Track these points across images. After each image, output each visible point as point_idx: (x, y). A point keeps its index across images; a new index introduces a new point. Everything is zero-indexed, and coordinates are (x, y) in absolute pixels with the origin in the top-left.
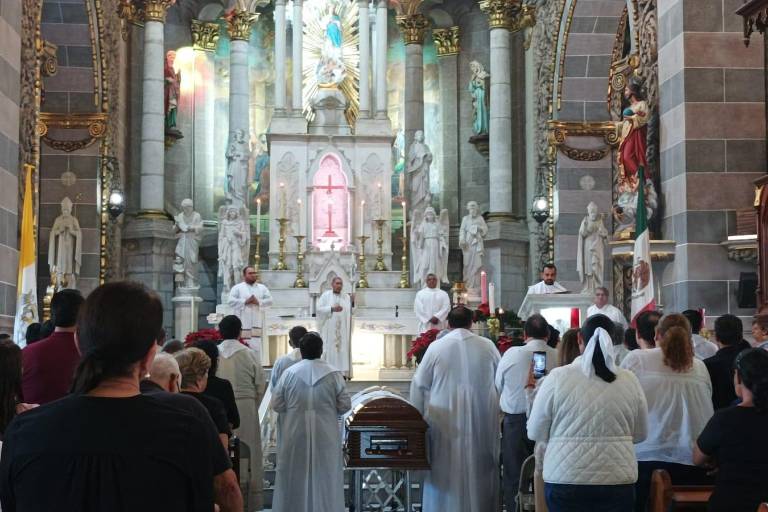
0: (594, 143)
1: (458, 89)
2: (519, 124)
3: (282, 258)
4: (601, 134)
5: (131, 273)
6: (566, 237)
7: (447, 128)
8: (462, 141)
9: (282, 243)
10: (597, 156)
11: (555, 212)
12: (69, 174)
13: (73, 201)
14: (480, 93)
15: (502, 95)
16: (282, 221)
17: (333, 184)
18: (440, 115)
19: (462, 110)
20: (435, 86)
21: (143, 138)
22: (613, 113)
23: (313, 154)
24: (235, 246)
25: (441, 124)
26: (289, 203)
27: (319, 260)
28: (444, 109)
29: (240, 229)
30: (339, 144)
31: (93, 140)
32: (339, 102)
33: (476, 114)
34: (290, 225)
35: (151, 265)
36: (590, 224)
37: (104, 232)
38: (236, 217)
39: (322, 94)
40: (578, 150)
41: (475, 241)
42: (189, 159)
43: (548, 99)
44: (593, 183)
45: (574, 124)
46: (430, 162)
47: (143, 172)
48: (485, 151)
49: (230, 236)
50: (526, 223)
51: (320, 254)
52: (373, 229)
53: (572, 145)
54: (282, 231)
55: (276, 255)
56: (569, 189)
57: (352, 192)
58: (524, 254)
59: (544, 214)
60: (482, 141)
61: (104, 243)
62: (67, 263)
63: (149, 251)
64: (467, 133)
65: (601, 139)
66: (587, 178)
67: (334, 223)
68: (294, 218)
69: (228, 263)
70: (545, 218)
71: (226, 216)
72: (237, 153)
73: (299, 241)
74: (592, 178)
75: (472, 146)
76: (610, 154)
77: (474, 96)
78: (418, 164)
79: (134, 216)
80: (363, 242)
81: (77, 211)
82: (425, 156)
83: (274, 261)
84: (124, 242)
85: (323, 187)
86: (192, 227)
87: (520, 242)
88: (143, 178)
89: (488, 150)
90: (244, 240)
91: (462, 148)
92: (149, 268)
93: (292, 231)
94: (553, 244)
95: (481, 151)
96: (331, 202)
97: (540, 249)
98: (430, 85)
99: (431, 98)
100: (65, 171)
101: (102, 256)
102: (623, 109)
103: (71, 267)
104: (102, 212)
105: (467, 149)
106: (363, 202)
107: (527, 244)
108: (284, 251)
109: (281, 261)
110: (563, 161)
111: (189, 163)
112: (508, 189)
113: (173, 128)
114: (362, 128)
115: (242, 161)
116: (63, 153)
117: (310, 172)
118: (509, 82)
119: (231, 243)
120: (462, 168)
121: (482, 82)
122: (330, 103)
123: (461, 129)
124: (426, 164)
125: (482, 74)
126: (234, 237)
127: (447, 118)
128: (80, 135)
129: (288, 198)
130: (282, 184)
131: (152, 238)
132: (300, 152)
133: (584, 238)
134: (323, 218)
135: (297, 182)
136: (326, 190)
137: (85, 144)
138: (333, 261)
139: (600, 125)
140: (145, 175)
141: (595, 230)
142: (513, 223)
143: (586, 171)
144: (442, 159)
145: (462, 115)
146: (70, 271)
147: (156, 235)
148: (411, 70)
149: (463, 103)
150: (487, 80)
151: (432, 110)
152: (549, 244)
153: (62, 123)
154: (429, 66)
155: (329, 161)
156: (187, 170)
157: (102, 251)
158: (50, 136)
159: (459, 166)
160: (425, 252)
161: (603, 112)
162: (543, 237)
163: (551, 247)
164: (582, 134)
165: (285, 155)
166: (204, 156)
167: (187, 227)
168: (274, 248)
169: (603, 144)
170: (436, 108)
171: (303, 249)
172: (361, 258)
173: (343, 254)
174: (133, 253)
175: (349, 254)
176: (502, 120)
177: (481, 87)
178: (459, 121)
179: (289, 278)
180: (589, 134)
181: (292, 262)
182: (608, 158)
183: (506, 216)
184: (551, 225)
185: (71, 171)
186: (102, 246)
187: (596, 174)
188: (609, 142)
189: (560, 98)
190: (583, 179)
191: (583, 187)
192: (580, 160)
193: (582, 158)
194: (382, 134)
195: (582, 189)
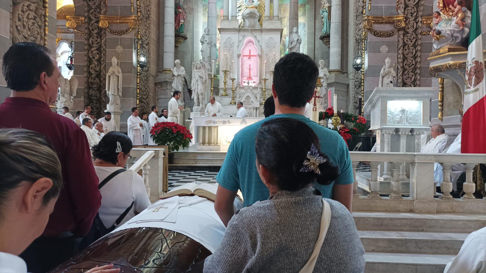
0: (388, 28)
1: (315, 15)
2: (345, 26)
3: (225, 90)
4: (393, 23)
5: (160, 98)
6: (371, 78)
7: (309, 33)
8: (316, 39)
9: (225, 83)
10: (390, 35)
11: (366, 65)
12: (119, 47)
13: (118, 59)
14: (326, 14)
15: (337, 11)
16: (225, 72)
17: (252, 54)
18: (306, 28)
19: (316, 25)
20: (304, 14)
21: (164, 35)
22: (399, 11)
23: (241, 38)
24: (199, 82)
25: (307, 32)
26: (229, 63)
27: (243, 91)
28: (308, 25)
29: (202, 74)
30: (254, 33)
31: (131, 30)
32: (256, 15)
33: (323, 24)
34: (229, 74)
35: (167, 94)
36: (387, 69)
37: (138, 76)
38: (200, 68)
39: (248, 11)
40: (380, 32)
42: (191, 49)
43: (363, 7)
44: (387, 49)
45: (377, 17)
46: (300, 43)
47: (164, 51)
48: (328, 43)
49: (197, 77)
50: (348, 75)
51: (243, 88)
52: (270, 76)
53: (376, 29)
54: (225, 77)
55: (223, 89)
56: (374, 52)
57: (260, 56)
58: (346, 90)
59: (360, 66)
60: (326, 38)
61: (138, 82)
62: (114, 90)
63: (166, 88)
64: (318, 35)
65: (393, 25)
66: (384, 46)
67: (252, 74)
68: (231, 70)
69: (196, 91)
70: (360, 68)
71: (195, 68)
72: (205, 39)
73: (233, 81)
74: (387, 47)
75: (321, 41)
76: (397, 33)
77: (322, 16)
78: (294, 44)
79: (161, 72)
80: (265, 82)
81: (120, 65)
82: (298, 40)
83: (221, 92)
84: (156, 84)
85: (247, 56)
86: (180, 74)
87: (344, 84)
88: (164, 54)
89: (329, 42)
90: (204, 80)
91: (316, 42)
92: (166, 96)
93: (231, 77)
94: (364, 82)
95: (325, 43)
96: (250, 63)
97: (355, 86)
98: (302, 13)
99: (302, 20)
100: (118, 45)
101: (137, 88)
102: (405, 9)
103: (116, 92)
104: (138, 66)
105: (319, 42)
106: (265, 62)
107: (348, 85)
108: (226, 87)
109: (225, 91)
110: (371, 37)
111: (191, 51)
112: (339, 58)
113: (182, 34)
114: (266, 25)
115: (207, 43)
116: (116, 36)
117: (239, 47)
118: (341, 4)
119: (197, 81)
120: (316, 52)
121: (327, 9)
122: (251, 15)
123: (316, 34)
124: (298, 44)
125: (327, 5)
126: (199, 78)
127: (309, 28)
128: (124, 27)
129: (229, 60)
130: (225, 53)
131: (166, 82)
132: (235, 37)
133: (383, 77)
134: (246, 71)
135: (233, 53)
136: (248, 57)
137: (127, 31)
138: (248, 90)
139: (392, 17)
140: (165, 52)
141: (389, 72)
142: (341, 75)
143: (383, 43)
144: (306, 48)
145: (317, 27)
146: (116, 94)
147: (168, 80)
148: (293, 4)
149: (317, 21)
150: (330, 7)
151: (302, 26)
152: (361, 83)
153: (116, 21)
154: (301, 5)
155: (251, 43)
156: (190, 54)
157: (137, 86)
158: (110, 28)
159: (314, 51)
161: (394, 11)
162: (357, 80)
163: (363, 84)
164: (382, 23)
165: (227, 39)
166: (198, 47)
167: (177, 73)
168: (222, 85)
169: (394, 28)
170: (304, 25)
171: (235, 85)
172: (264, 90)
173: (255, 88)
174: (160, 89)
175: (257, 88)
176: (337, 23)
177: (326, 11)
178: (315, 30)
179: (228, 100)
180: (386, 23)
181: (230, 92)
182: (396, 36)
183: (338, 71)
184: (363, 73)
185: (120, 45)
186: (137, 83)
187: (388, 45)
188: (397, 27)
189: (371, 4)
190: (381, 47)
191: (381, 52)
192: (380, 37)
193: (381, 36)
194: (276, 28)
195: (381, 53)
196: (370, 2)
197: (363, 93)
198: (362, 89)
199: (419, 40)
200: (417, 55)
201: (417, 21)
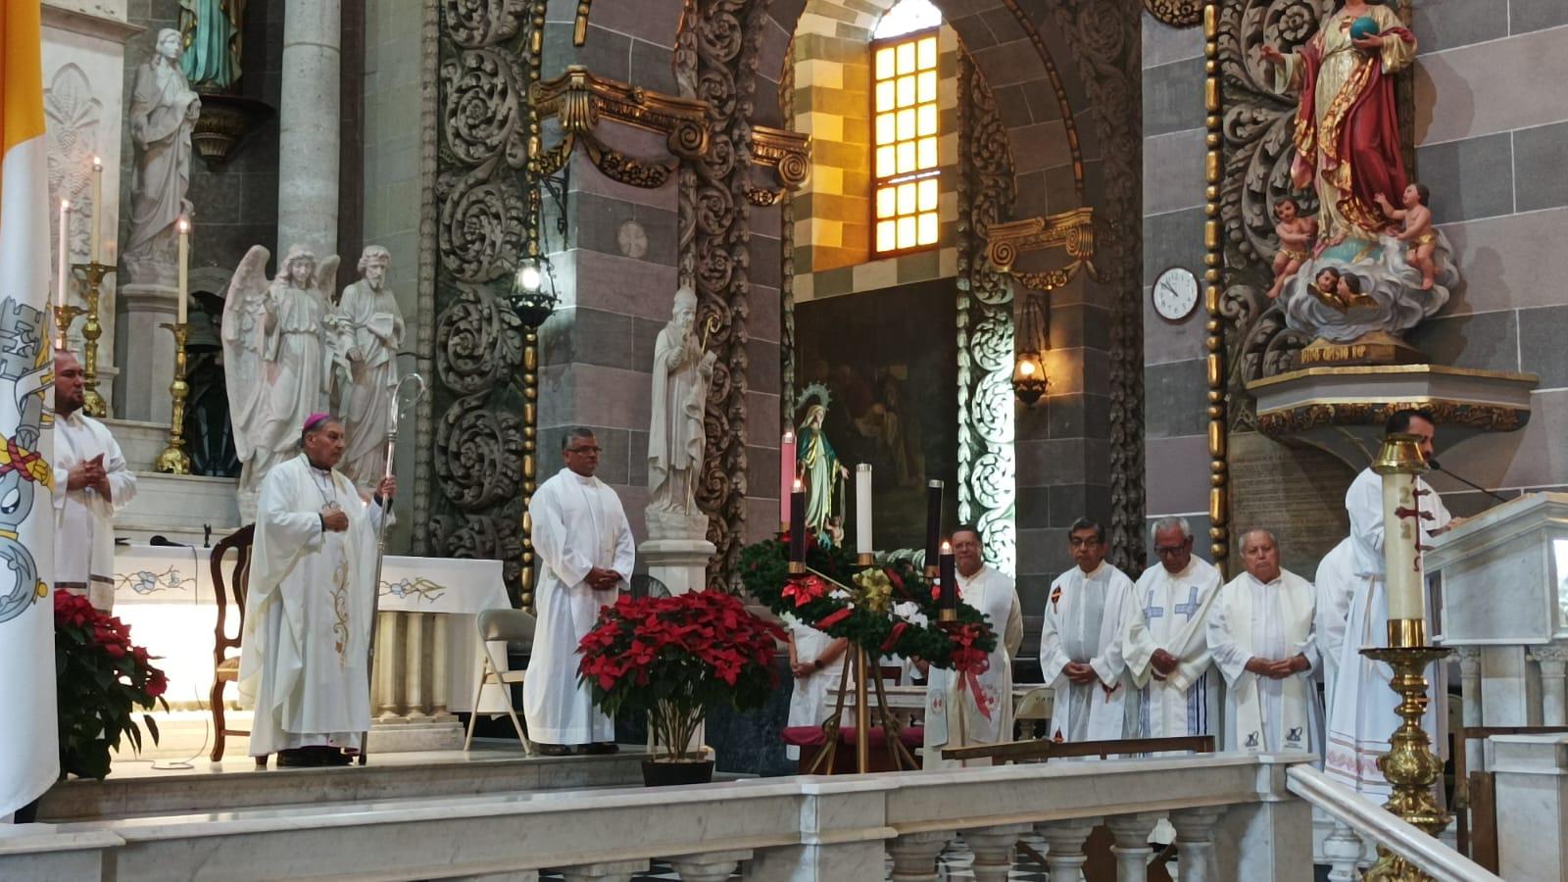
0: (651, 146)
4: (665, 125)
10: (656, 177)
11: (566, 305)
22: (681, 80)
40: (623, 158)
41: (384, 355)
44: (643, 242)
45: (615, 88)
53: (610, 142)
56: (599, 250)
59: (546, 304)
65: (666, 139)
66: (633, 228)
74: (642, 232)
76: (677, 177)
78: (170, 123)
94: (534, 385)
110: (585, 174)
124: (186, 129)
133: (669, 375)
143: (632, 211)
160: (285, 373)
161: (665, 73)
163: (530, 391)
164: (631, 119)
169: (665, 151)
180: (644, 121)
182: (674, 188)
184: (529, 337)
187: (650, 222)
188: (681, 149)
189: (586, 16)
190: (624, 227)
191: (625, 250)
192: (621, 180)
193: (626, 178)
194: (101, 14)
195: (622, 254)
196: (583, 8)
197: (533, 438)
198: (529, 418)
199: (744, 225)
200: (739, 286)
201: (736, 137)
